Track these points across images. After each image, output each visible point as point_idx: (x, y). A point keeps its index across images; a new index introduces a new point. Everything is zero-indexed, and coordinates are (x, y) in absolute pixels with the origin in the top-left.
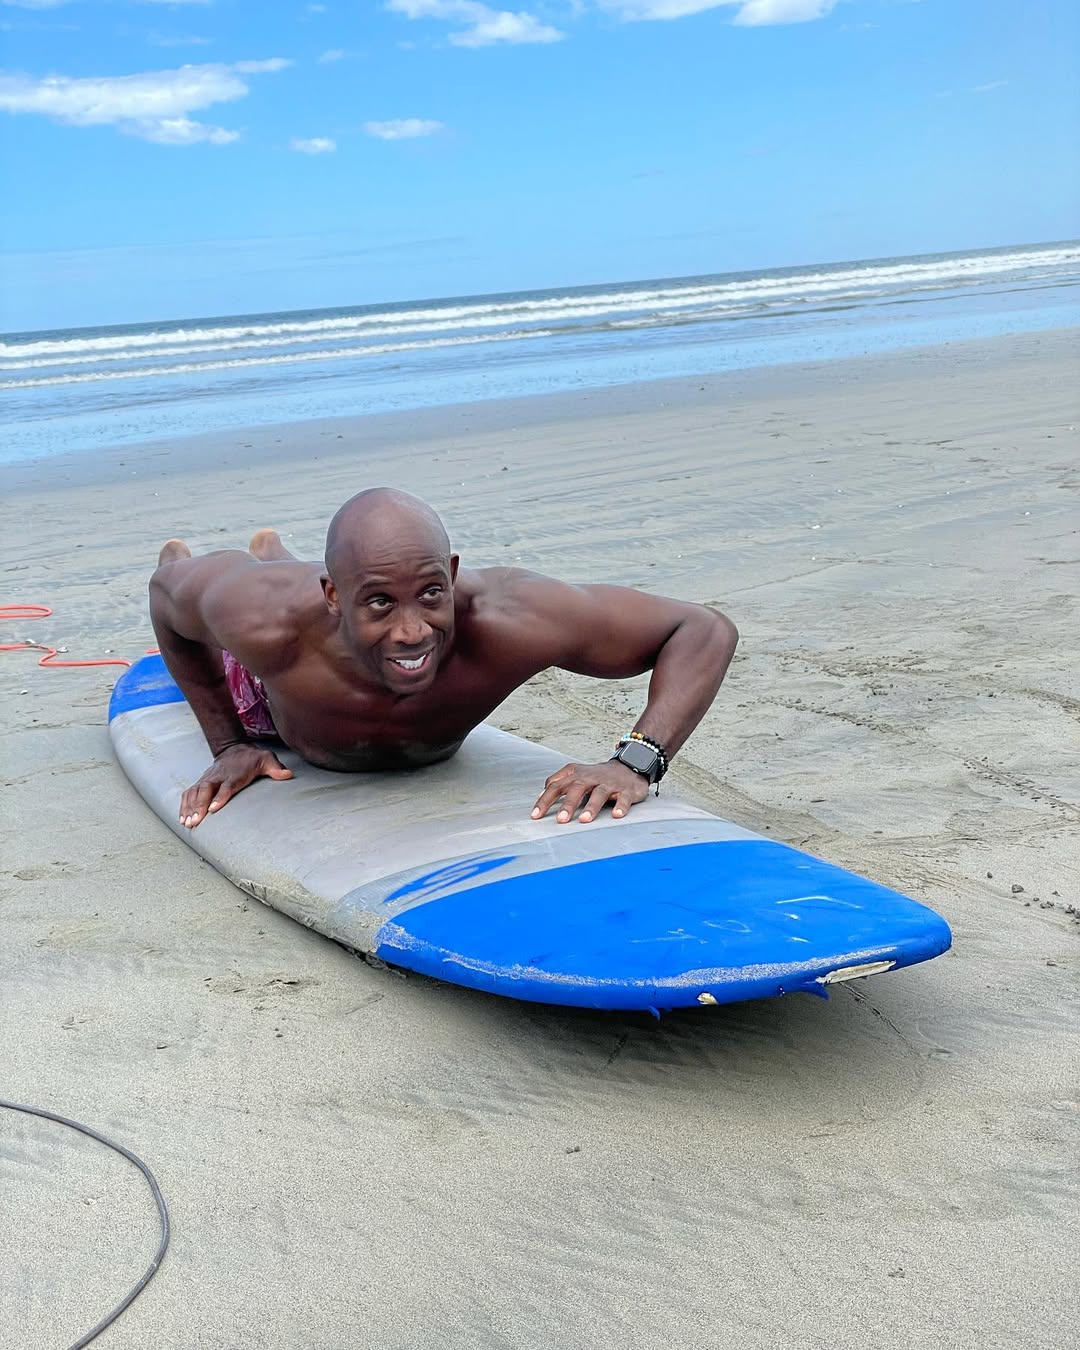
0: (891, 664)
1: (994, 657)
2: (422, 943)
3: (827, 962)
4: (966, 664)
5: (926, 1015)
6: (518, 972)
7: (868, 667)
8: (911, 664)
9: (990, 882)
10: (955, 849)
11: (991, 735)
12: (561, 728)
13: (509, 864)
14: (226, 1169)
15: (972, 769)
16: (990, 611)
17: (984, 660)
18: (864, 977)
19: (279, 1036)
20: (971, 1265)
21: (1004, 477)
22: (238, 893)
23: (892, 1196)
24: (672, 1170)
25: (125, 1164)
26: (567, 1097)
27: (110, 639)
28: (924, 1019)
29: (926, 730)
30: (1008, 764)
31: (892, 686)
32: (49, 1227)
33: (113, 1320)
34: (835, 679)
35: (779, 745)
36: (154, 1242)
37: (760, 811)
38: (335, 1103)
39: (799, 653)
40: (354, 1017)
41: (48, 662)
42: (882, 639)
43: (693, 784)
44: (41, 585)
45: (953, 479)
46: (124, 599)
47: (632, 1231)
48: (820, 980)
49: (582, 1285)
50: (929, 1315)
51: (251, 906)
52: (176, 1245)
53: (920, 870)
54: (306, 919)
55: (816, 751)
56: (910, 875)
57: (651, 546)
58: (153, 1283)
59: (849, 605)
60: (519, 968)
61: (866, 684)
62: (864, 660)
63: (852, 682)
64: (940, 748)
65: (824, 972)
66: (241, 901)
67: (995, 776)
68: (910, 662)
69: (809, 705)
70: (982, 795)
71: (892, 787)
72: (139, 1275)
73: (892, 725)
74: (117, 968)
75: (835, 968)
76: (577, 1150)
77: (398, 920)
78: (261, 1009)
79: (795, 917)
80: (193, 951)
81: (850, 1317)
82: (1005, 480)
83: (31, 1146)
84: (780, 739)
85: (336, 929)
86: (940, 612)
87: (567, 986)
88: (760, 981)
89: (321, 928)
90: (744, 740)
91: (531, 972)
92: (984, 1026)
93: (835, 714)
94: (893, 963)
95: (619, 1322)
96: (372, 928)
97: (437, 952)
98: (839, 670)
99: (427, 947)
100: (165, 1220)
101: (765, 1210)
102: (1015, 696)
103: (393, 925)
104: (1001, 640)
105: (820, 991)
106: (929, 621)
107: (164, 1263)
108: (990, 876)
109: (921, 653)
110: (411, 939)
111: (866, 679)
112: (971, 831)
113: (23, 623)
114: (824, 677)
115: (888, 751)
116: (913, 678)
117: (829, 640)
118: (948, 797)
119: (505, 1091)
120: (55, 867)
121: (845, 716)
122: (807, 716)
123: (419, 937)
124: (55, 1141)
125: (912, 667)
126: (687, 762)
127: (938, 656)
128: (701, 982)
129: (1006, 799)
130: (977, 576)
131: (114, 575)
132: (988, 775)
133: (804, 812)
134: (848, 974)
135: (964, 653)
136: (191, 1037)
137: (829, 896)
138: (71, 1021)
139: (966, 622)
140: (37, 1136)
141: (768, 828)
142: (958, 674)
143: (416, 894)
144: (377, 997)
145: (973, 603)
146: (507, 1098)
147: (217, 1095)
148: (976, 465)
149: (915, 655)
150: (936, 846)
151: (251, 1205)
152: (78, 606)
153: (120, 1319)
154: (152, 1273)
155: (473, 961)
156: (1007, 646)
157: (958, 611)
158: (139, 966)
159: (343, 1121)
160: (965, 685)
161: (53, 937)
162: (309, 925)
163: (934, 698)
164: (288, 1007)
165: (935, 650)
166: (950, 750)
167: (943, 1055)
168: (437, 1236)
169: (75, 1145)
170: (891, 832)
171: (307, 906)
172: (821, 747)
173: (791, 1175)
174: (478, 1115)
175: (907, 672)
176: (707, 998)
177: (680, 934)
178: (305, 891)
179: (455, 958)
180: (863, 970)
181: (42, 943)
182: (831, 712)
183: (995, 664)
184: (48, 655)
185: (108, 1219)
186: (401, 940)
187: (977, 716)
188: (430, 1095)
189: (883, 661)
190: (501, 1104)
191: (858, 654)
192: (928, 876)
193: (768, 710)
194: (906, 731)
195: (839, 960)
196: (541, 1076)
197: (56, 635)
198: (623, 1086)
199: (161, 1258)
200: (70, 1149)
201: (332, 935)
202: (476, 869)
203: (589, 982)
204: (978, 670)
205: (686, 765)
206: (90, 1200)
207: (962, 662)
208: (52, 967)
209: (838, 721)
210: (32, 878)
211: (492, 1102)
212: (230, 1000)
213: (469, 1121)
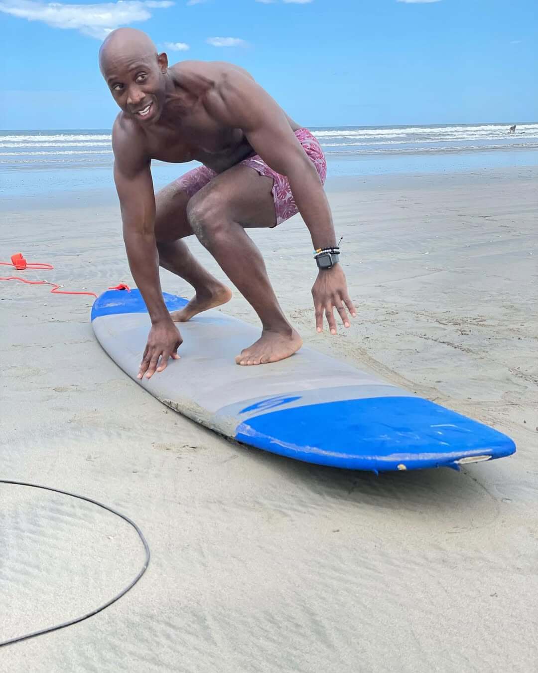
0: (469, 321)
1: (520, 321)
2: (259, 433)
3: (460, 454)
4: (506, 323)
5: (499, 483)
6: (308, 450)
7: (458, 321)
8: (480, 321)
9: (525, 425)
10: (507, 409)
11: (520, 357)
12: (310, 340)
13: (298, 400)
14: (173, 528)
15: (512, 373)
16: (516, 299)
17: (515, 322)
18: (476, 462)
19: (191, 471)
20: (529, 594)
21: (518, 236)
22: (162, 405)
23: (488, 561)
24: (384, 543)
25: (125, 522)
26: (330, 507)
27: (83, 282)
28: (498, 485)
29: (489, 352)
30: (530, 371)
31: (470, 331)
32: (92, 547)
33: (128, 590)
34: (442, 326)
35: (419, 355)
36: (144, 558)
37: (411, 384)
38: (220, 502)
39: (424, 312)
40: (225, 464)
41: (55, 291)
42: (464, 308)
43: (377, 370)
44: (47, 254)
45: (493, 234)
46: (88, 264)
47: (367, 568)
48: (456, 462)
49: (347, 590)
50: (510, 614)
51: (169, 411)
52: (153, 559)
53: (491, 417)
54: (199, 419)
55: (436, 359)
56: (487, 419)
57: (346, 256)
58: (144, 576)
59: (447, 291)
60: (309, 448)
61: (458, 329)
62: (456, 318)
63: (451, 328)
64: (496, 361)
65: (458, 459)
66: (165, 409)
67: (524, 377)
68: (478, 320)
69: (430, 337)
70: (518, 385)
71: (474, 378)
72: (138, 572)
73: (472, 349)
74: (109, 435)
75: (464, 457)
76: (338, 531)
77: (247, 422)
78: (180, 458)
79: (440, 433)
80: (144, 430)
81: (473, 613)
82: (518, 237)
83: (79, 512)
84: (418, 352)
85: (214, 425)
86: (491, 298)
87: (333, 457)
88: (427, 461)
89: (207, 424)
90: (400, 351)
91: (315, 450)
92: (528, 490)
93: (443, 342)
94: (491, 457)
95: (365, 607)
96: (233, 425)
97: (267, 439)
98: (444, 322)
99: (262, 435)
100: (146, 548)
101: (429, 564)
102: (532, 340)
103: (244, 424)
104: (522, 313)
105: (456, 467)
106: (487, 302)
107: (149, 566)
108: (525, 422)
109: (483, 316)
110: (254, 432)
111: (457, 327)
112: (514, 401)
113: (40, 272)
114: (437, 325)
115: (471, 362)
116: (480, 328)
117: (438, 307)
118: (501, 384)
119: (301, 503)
120: (72, 387)
121: (449, 344)
122: (430, 342)
123: (257, 431)
124: (90, 510)
125: (480, 323)
126: (373, 359)
127: (492, 318)
128: (399, 459)
129: (530, 387)
130: (507, 282)
131: (82, 252)
132: (520, 375)
133: (433, 387)
134: (469, 460)
135: (505, 318)
136: (148, 468)
137: (455, 424)
138: (90, 457)
139: (504, 304)
140: (81, 507)
141: (415, 392)
142: (503, 328)
143: (255, 410)
144: (234, 457)
145: (507, 294)
146: (303, 506)
147: (164, 495)
148: (505, 229)
149: (480, 318)
150: (498, 406)
151: (187, 544)
152: (66, 265)
153: (132, 589)
154: (144, 571)
155: (285, 443)
156: (525, 316)
157: (500, 298)
158: (119, 435)
159: (224, 510)
160: (506, 333)
161: (76, 419)
162: (200, 422)
163: (492, 338)
164: (193, 458)
165: (490, 316)
166: (502, 363)
167: (508, 501)
168: (276, 564)
169: (100, 513)
170: (475, 399)
171: (199, 413)
172: (438, 357)
173: (441, 549)
174: (290, 512)
175: (477, 325)
176: (402, 467)
177: (385, 437)
178: (198, 406)
179: (277, 441)
180: (477, 459)
181: (71, 421)
182: (441, 341)
183: (520, 324)
184: (55, 288)
185: (120, 546)
186: (249, 431)
187: (513, 348)
188: (265, 502)
189: (465, 319)
190: (300, 508)
191: (453, 315)
192: (494, 419)
193: (410, 338)
194: (479, 352)
195: (466, 453)
196: (317, 497)
197: (57, 279)
198: (358, 504)
199: (147, 565)
200: (97, 514)
201: (212, 427)
202: (283, 401)
203: (344, 456)
204: (511, 326)
205: (373, 361)
206: (110, 537)
207: (504, 322)
208: (77, 433)
209: (445, 345)
210: (62, 391)
211: (295, 507)
212: (166, 453)
213: (285, 515)
